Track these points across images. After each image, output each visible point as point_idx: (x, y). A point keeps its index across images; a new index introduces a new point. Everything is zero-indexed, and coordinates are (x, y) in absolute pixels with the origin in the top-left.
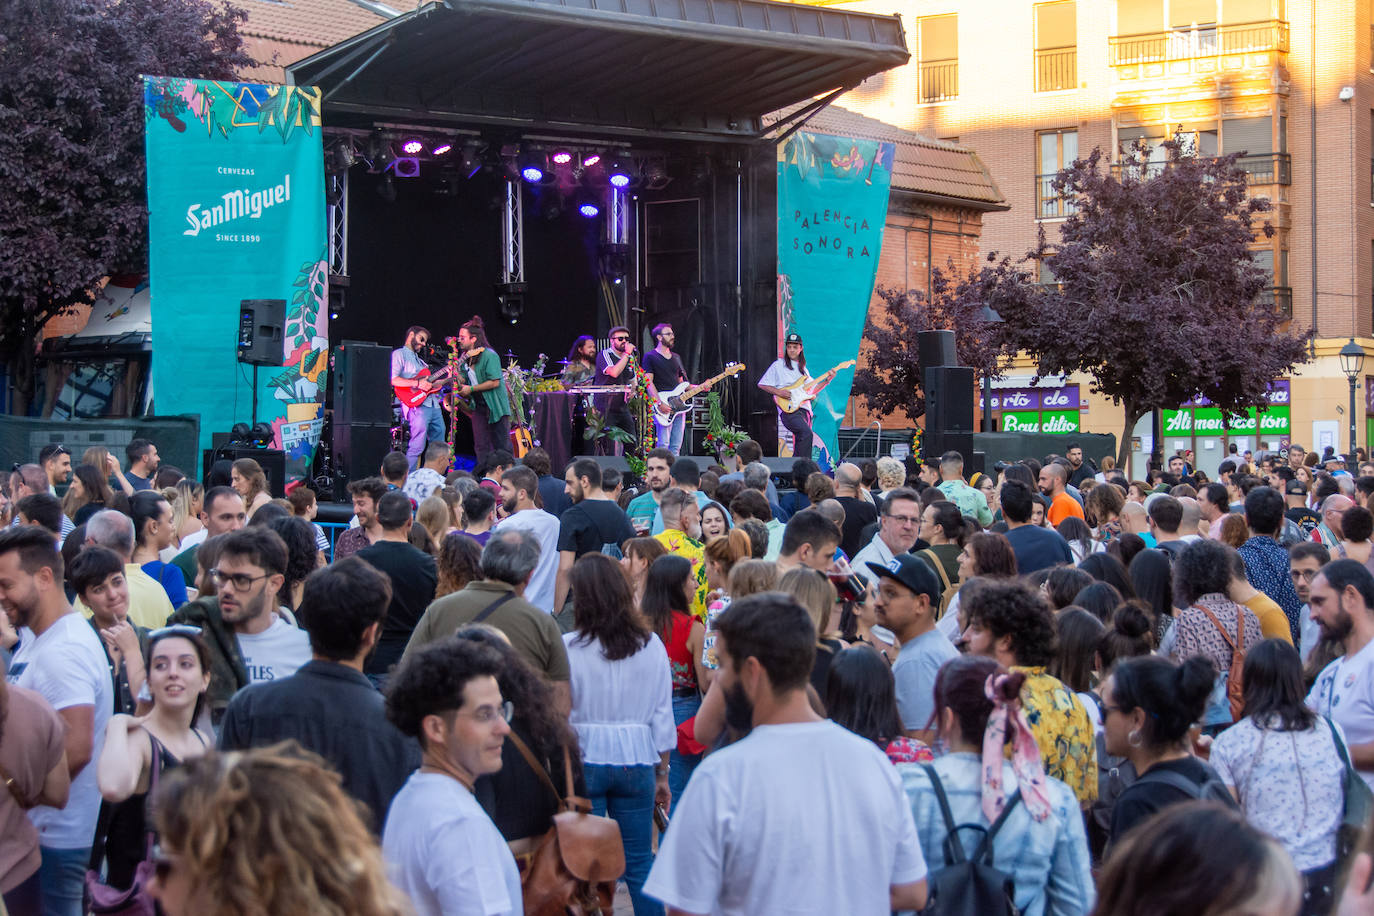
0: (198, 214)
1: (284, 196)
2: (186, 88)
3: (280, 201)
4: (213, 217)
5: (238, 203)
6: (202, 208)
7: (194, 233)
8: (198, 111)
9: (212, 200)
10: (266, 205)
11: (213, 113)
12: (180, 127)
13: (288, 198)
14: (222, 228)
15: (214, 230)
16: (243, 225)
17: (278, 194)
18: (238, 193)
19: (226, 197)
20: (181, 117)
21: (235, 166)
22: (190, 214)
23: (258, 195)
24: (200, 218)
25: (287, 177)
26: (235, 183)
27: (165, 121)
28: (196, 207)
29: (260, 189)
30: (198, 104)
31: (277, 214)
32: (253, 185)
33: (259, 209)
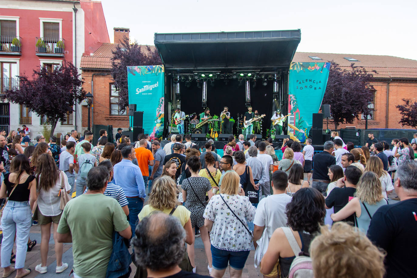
0: (139, 90)
1: (157, 86)
2: (135, 68)
3: (156, 87)
4: (141, 90)
5: (146, 88)
6: (139, 89)
7: (138, 93)
8: (138, 72)
9: (141, 87)
10: (153, 88)
11: (141, 72)
12: (134, 75)
13: (158, 86)
14: (144, 92)
15: (142, 93)
16: (148, 91)
17: (156, 85)
18: (147, 86)
19: (144, 87)
20: (134, 73)
21: (146, 81)
22: (137, 90)
23: (151, 86)
24: (139, 91)
25: (158, 82)
26: (147, 84)
27: (131, 74)
28: (138, 89)
29: (152, 85)
30: (138, 70)
31: (155, 89)
32: (150, 84)
33: (152, 88)
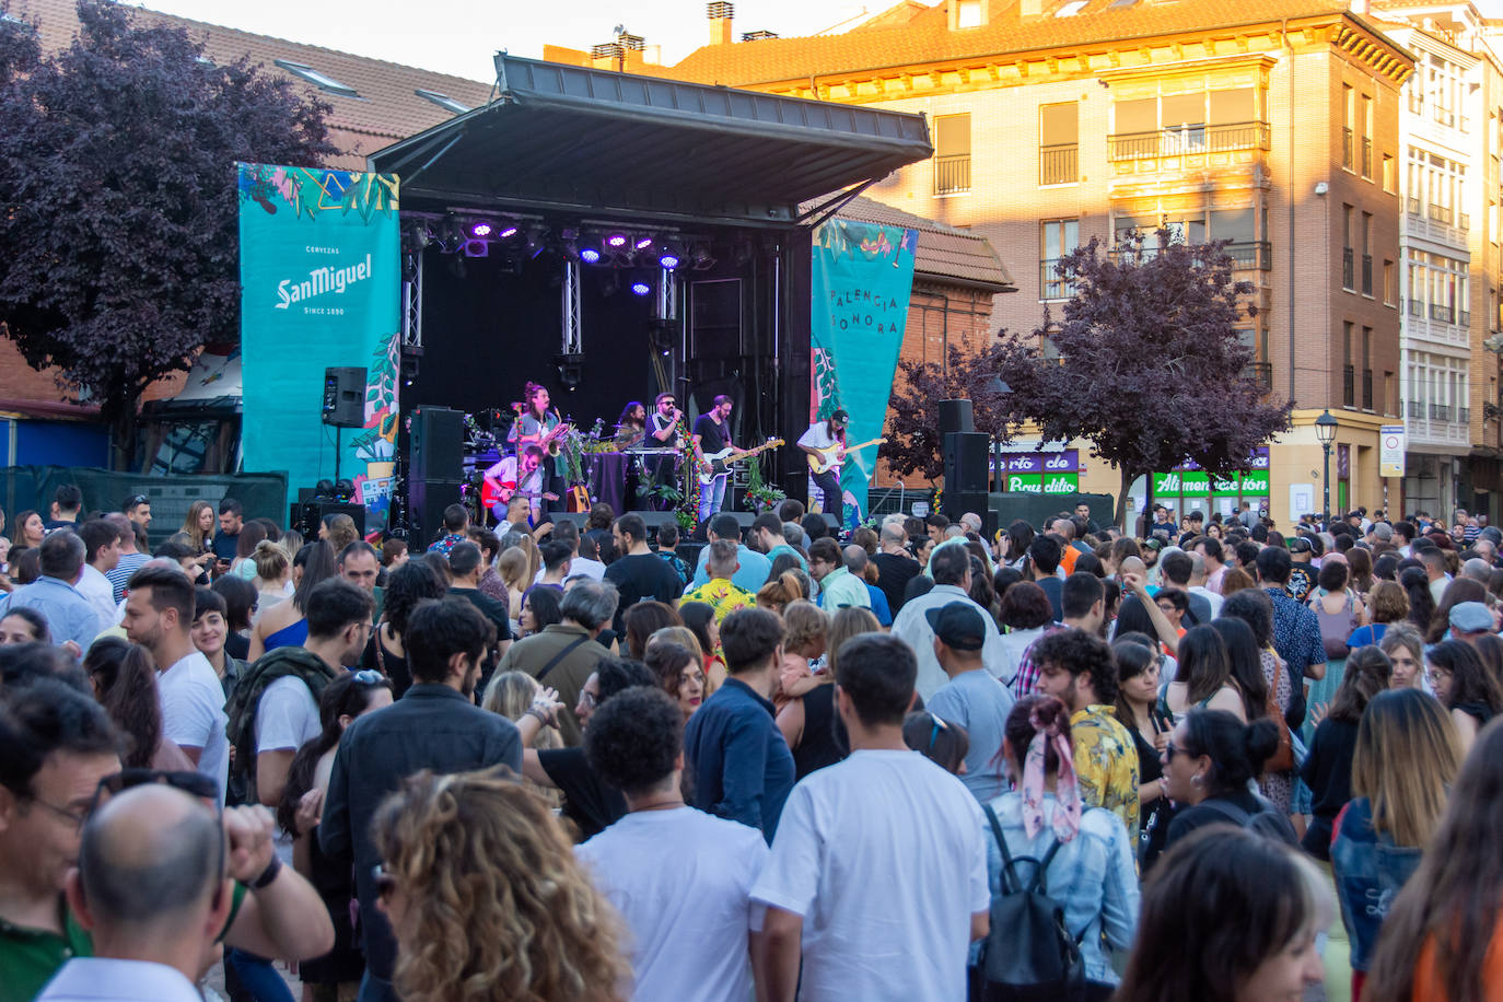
0: (288, 289)
1: (365, 273)
2: (277, 174)
3: (362, 278)
4: (301, 292)
5: (322, 280)
6: (291, 284)
7: (284, 306)
8: (288, 195)
9: (301, 277)
10: (350, 282)
11: (301, 197)
12: (271, 209)
13: (369, 275)
14: (310, 302)
15: (301, 303)
16: (328, 299)
17: (361, 271)
18: (325, 270)
19: (314, 274)
20: (271, 200)
21: (321, 246)
22: (281, 288)
23: (342, 272)
24: (290, 292)
25: (369, 256)
26: (322, 261)
27: (258, 204)
28: (286, 282)
29: (344, 267)
30: (287, 189)
31: (359, 290)
32: (337, 263)
33: (343, 284)
